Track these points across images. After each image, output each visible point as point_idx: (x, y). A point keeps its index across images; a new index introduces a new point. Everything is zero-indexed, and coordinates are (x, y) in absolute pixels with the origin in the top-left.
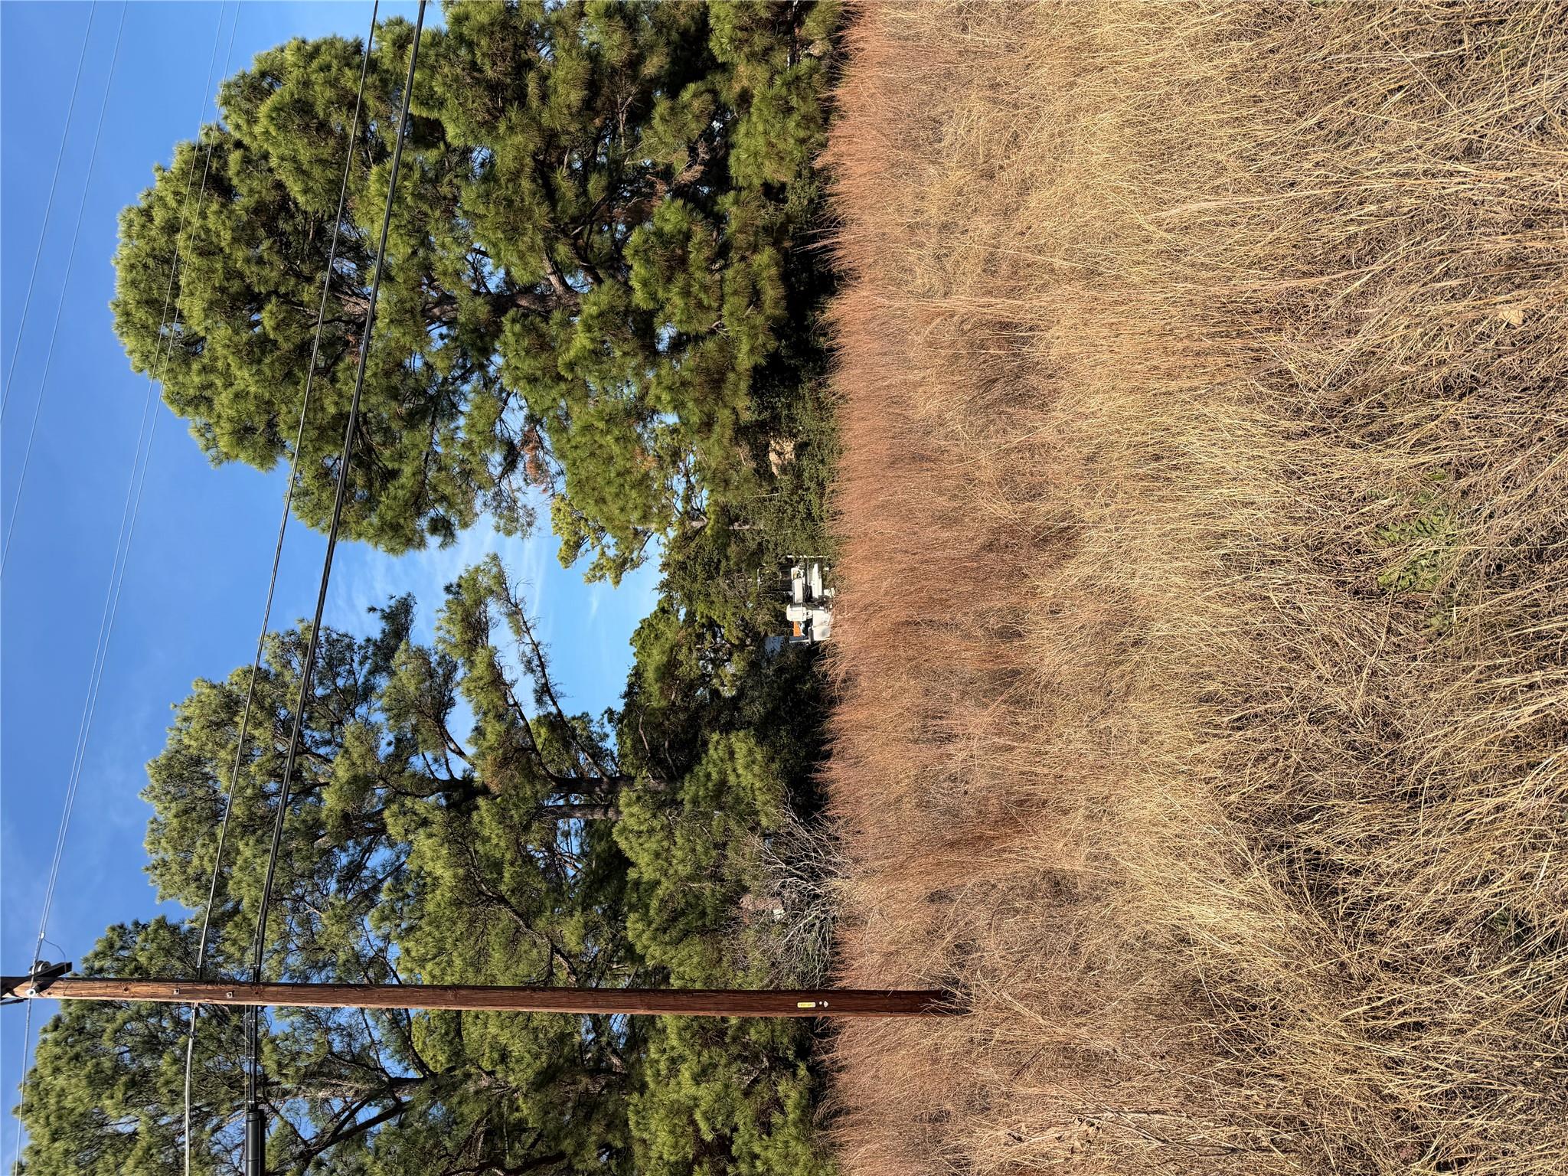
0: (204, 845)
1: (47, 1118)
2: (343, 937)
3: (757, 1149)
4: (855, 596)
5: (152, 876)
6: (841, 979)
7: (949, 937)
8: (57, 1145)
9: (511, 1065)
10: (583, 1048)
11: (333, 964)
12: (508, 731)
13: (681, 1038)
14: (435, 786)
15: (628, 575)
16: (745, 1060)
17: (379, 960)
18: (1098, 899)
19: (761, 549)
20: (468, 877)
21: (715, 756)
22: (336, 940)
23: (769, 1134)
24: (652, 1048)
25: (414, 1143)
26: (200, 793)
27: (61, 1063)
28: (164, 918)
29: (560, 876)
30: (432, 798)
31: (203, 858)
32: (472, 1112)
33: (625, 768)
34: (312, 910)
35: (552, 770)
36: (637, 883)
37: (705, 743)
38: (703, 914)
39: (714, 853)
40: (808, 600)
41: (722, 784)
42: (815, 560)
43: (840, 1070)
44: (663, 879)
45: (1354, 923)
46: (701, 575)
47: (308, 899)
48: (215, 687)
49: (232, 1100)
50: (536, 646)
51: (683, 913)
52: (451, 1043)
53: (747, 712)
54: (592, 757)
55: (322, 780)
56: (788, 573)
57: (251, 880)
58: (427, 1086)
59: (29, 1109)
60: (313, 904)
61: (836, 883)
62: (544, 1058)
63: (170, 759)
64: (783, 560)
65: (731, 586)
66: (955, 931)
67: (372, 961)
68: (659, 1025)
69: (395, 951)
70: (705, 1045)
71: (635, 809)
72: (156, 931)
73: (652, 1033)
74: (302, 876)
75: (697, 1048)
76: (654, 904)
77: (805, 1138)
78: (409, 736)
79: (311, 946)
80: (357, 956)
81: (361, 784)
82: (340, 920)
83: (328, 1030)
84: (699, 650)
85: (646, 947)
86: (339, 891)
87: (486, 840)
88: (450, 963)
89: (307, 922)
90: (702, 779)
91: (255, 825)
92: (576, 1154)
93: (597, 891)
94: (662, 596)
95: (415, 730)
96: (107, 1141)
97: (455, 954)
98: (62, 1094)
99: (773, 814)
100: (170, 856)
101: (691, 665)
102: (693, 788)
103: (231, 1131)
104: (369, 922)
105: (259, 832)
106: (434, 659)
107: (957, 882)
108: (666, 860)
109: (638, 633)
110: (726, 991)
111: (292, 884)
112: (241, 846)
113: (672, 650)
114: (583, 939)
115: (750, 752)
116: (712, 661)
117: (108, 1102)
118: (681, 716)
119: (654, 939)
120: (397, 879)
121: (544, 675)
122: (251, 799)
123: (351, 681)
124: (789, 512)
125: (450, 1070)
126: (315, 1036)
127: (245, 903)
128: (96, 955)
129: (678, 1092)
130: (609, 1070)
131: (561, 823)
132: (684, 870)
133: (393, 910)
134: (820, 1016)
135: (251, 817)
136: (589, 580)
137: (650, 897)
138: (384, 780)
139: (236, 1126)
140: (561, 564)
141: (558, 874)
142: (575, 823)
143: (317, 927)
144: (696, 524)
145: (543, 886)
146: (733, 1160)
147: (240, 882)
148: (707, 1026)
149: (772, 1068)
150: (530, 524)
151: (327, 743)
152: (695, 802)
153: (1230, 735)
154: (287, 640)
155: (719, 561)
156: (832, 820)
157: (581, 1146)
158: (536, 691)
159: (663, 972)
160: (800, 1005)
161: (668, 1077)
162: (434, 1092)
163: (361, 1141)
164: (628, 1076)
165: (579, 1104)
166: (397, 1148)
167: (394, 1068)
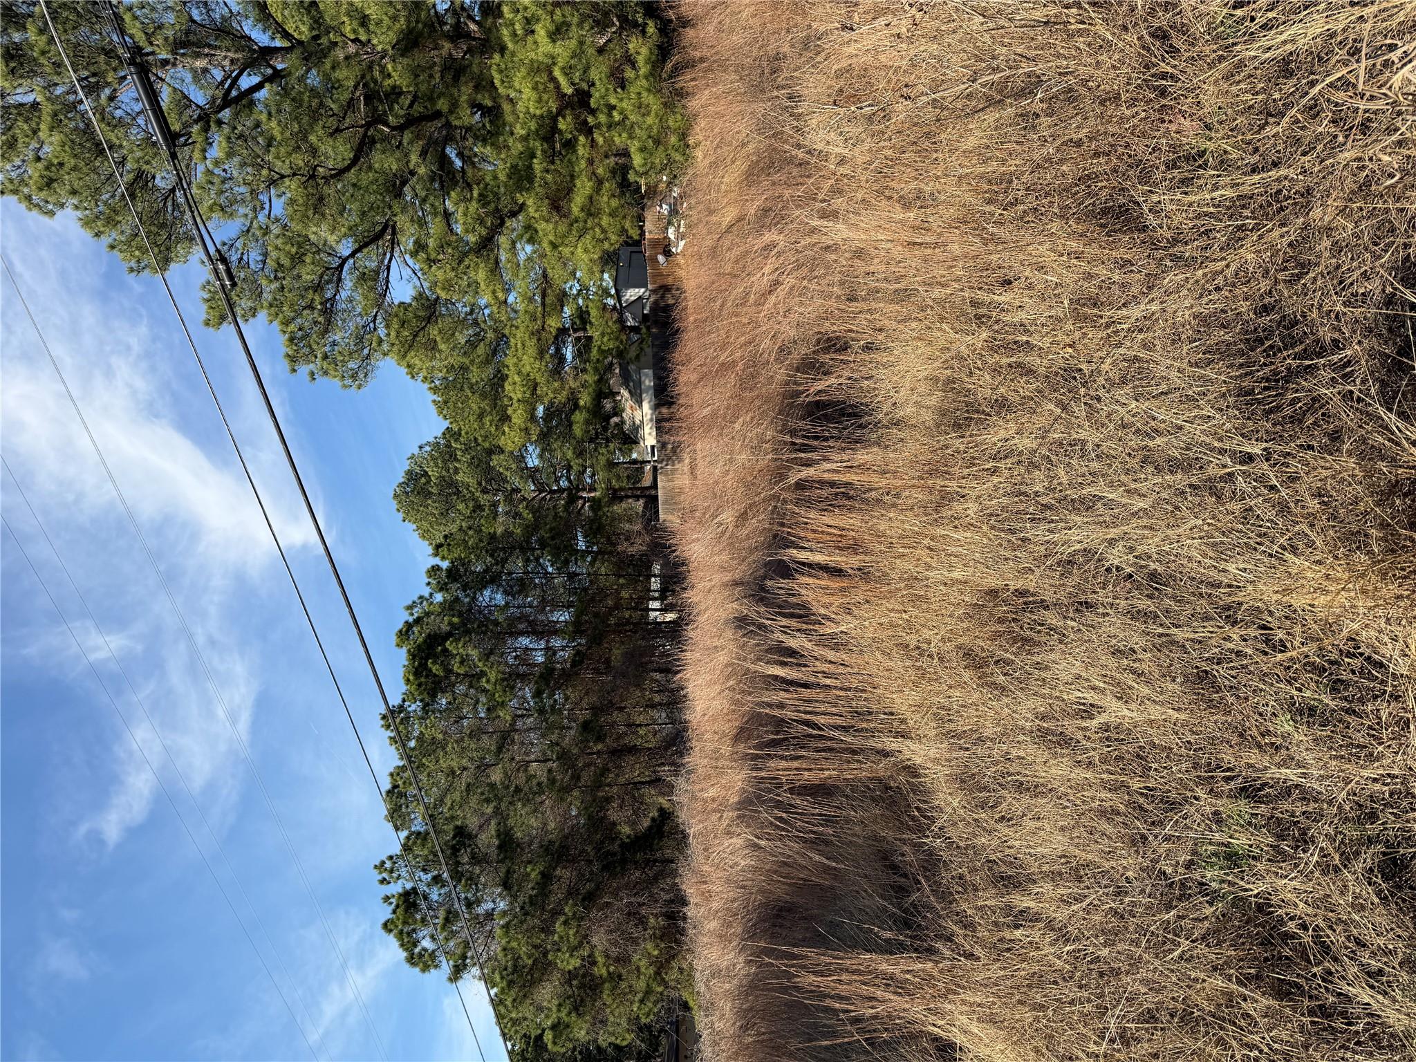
3: (613, 101)
9: (371, 27)
10: (440, 17)
16: (597, 21)
23: (623, 88)
24: (506, 10)
25: (301, 103)
32: (347, 76)
43: (686, 25)
49: (115, 70)
52: (309, 15)
58: (298, 51)
62: (402, 21)
75: (549, 7)
77: (656, 90)
92: (451, 112)
103: (127, 100)
125: (315, 38)
129: (536, 51)
130: (468, 36)
139: (130, 95)
146: (593, 112)
149: (621, 27)
157: (454, 105)
161: (524, 39)
162: (306, 59)
163: (252, 103)
164: (487, 40)
165: (445, 69)
166: (287, 106)
167: (262, 38)
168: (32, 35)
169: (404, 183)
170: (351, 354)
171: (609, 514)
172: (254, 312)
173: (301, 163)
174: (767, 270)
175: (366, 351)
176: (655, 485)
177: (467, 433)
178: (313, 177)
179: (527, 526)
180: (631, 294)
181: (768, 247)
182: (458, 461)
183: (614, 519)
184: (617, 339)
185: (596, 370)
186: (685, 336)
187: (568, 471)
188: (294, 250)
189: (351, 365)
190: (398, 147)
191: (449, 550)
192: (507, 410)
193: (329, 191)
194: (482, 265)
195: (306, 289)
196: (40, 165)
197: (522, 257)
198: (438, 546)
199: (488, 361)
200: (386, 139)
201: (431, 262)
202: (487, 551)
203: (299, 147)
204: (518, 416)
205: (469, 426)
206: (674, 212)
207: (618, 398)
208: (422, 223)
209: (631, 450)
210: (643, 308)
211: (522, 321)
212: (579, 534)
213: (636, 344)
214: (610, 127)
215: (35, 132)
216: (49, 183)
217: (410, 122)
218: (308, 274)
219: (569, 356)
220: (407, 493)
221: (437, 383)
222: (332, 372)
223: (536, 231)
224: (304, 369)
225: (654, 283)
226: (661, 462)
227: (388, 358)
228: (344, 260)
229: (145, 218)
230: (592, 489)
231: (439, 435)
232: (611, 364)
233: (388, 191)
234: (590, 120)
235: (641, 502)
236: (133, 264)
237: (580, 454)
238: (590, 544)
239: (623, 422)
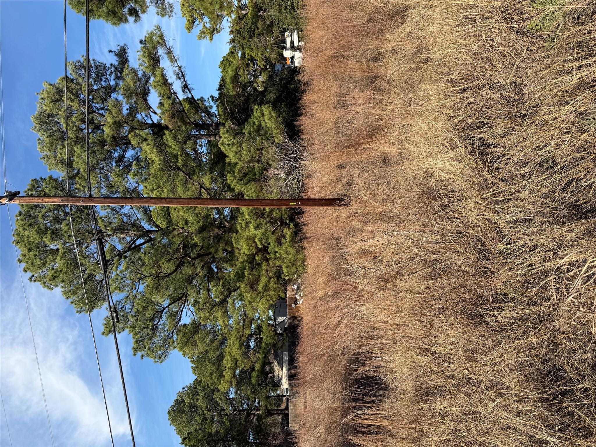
0: (61, 149)
1: (25, 244)
2: (121, 182)
3: (277, 250)
4: (312, 44)
5: (44, 161)
6: (305, 195)
7: (344, 180)
8: (31, 253)
9: (189, 225)
10: (215, 220)
11: (119, 192)
12: (173, 104)
13: (249, 215)
14: (147, 126)
15: (216, 36)
16: (272, 223)
17: (136, 190)
18: (399, 164)
19: (272, 24)
20: (165, 160)
21: (256, 115)
22: (118, 183)
23: (281, 245)
24: (239, 219)
25: (158, 250)
26: (55, 129)
27: (26, 227)
28: (51, 176)
29: (200, 161)
30: (147, 130)
31: (62, 153)
32: (177, 240)
33: (221, 120)
34: (107, 173)
35: (192, 120)
36: (230, 164)
37: (252, 110)
38: (255, 174)
39: (258, 152)
40: (293, 47)
41: (260, 127)
42: (295, 29)
43: (305, 225)
44: (239, 162)
45: (493, 165)
46: (247, 36)
47: (105, 168)
48: (51, 85)
49: (90, 238)
50: (180, 67)
51: (247, 174)
52: (167, 218)
53: (268, 97)
54: (208, 115)
55: (102, 124)
56: (284, 35)
57: (82, 162)
58: (160, 232)
59: (18, 242)
60: (107, 171)
61: (304, 162)
62: (201, 223)
63: (40, 115)
64: (282, 29)
65: (260, 42)
66: (347, 178)
67: (133, 191)
68: (241, 212)
69: (141, 188)
70: (258, 218)
71: (226, 135)
72: (49, 181)
73: (239, 215)
74: (101, 160)
75: (255, 219)
76: (237, 170)
77: (293, 246)
78: (134, 105)
79: (109, 186)
80: (127, 189)
81: (118, 125)
82: (118, 176)
83: (121, 215)
84: (247, 70)
85: (235, 186)
86: (117, 166)
87: (170, 147)
88: (163, 191)
89: (106, 177)
90: (252, 124)
91: (80, 141)
92: (215, 253)
93: (215, 167)
94: (231, 46)
95: (136, 103)
96: (48, 252)
97: (164, 188)
98: (28, 237)
99: (279, 137)
100: (49, 153)
101: (245, 77)
102: (249, 128)
103: (92, 248)
104: (130, 177)
105: (81, 144)
106: (140, 74)
107: (348, 160)
108: (240, 155)
109: (222, 63)
110: (264, 199)
111: (98, 163)
112: (75, 148)
113: (236, 70)
114: (212, 183)
115: (270, 113)
116: (253, 75)
117: (45, 239)
118: (242, 99)
119: (238, 183)
120: (138, 161)
121: (185, 80)
122: (75, 131)
123: (107, 83)
124: (284, 5)
125: (167, 227)
126: (116, 216)
127: (81, 170)
128: (29, 190)
129: (249, 233)
130: (225, 227)
131: (198, 141)
132: (247, 159)
133: (138, 172)
134: (298, 207)
135: (77, 138)
136: (200, 39)
137: (235, 168)
138: (127, 123)
139: (94, 246)
140: (187, 31)
141: (199, 160)
142: (204, 141)
143: (110, 179)
144: (244, 12)
145: (194, 165)
146: (269, 254)
147: (78, 162)
148: (258, 212)
149: (281, 225)
150: (171, 11)
151: (102, 109)
152: (249, 133)
153: (457, 96)
154: (77, 64)
155: (254, 30)
156: (302, 140)
157: (217, 250)
158: (182, 87)
159: (241, 194)
160: (291, 204)
161: (245, 228)
162: (163, 234)
163: (139, 250)
164: (231, 228)
165: (215, 237)
166: (152, 252)
167: (147, 227)
168: (63, 226)
169: (193, 278)
170: (160, 347)
171: (265, 423)
172: (123, 329)
173: (154, 272)
174: (337, 315)
175: (167, 346)
176: (287, 408)
177: (204, 382)
178: (158, 277)
179: (227, 429)
180: (281, 319)
181: (336, 307)
182: (199, 395)
183: (267, 426)
184: (273, 339)
185: (263, 352)
186: (302, 340)
187: (248, 400)
188: (144, 305)
189: (160, 352)
190: (193, 265)
191: (189, 441)
192: (222, 372)
193: (163, 282)
194: (220, 310)
195: (147, 320)
196: (53, 271)
197: (237, 306)
198: (185, 439)
199: (217, 349)
200: (189, 262)
201: (199, 309)
202: (206, 442)
203: (154, 266)
204: (228, 375)
205: (205, 379)
206: (299, 288)
207: (272, 365)
208: (198, 293)
209: (277, 390)
210: (285, 325)
211: (234, 332)
212: (251, 433)
213: (281, 341)
214: (275, 259)
215: (54, 259)
216: (54, 278)
217: (199, 256)
218: (148, 314)
219: (252, 346)
220: (174, 411)
221: (195, 358)
222: (151, 355)
223: (244, 296)
224: (139, 354)
225: (290, 315)
226: (290, 397)
227: (175, 349)
228: (164, 308)
229: (88, 291)
230: (258, 410)
231: (192, 382)
232: (270, 349)
233: (186, 281)
234: (268, 256)
235: (281, 417)
236: (79, 309)
237: (254, 392)
238: (255, 439)
239: (274, 376)
